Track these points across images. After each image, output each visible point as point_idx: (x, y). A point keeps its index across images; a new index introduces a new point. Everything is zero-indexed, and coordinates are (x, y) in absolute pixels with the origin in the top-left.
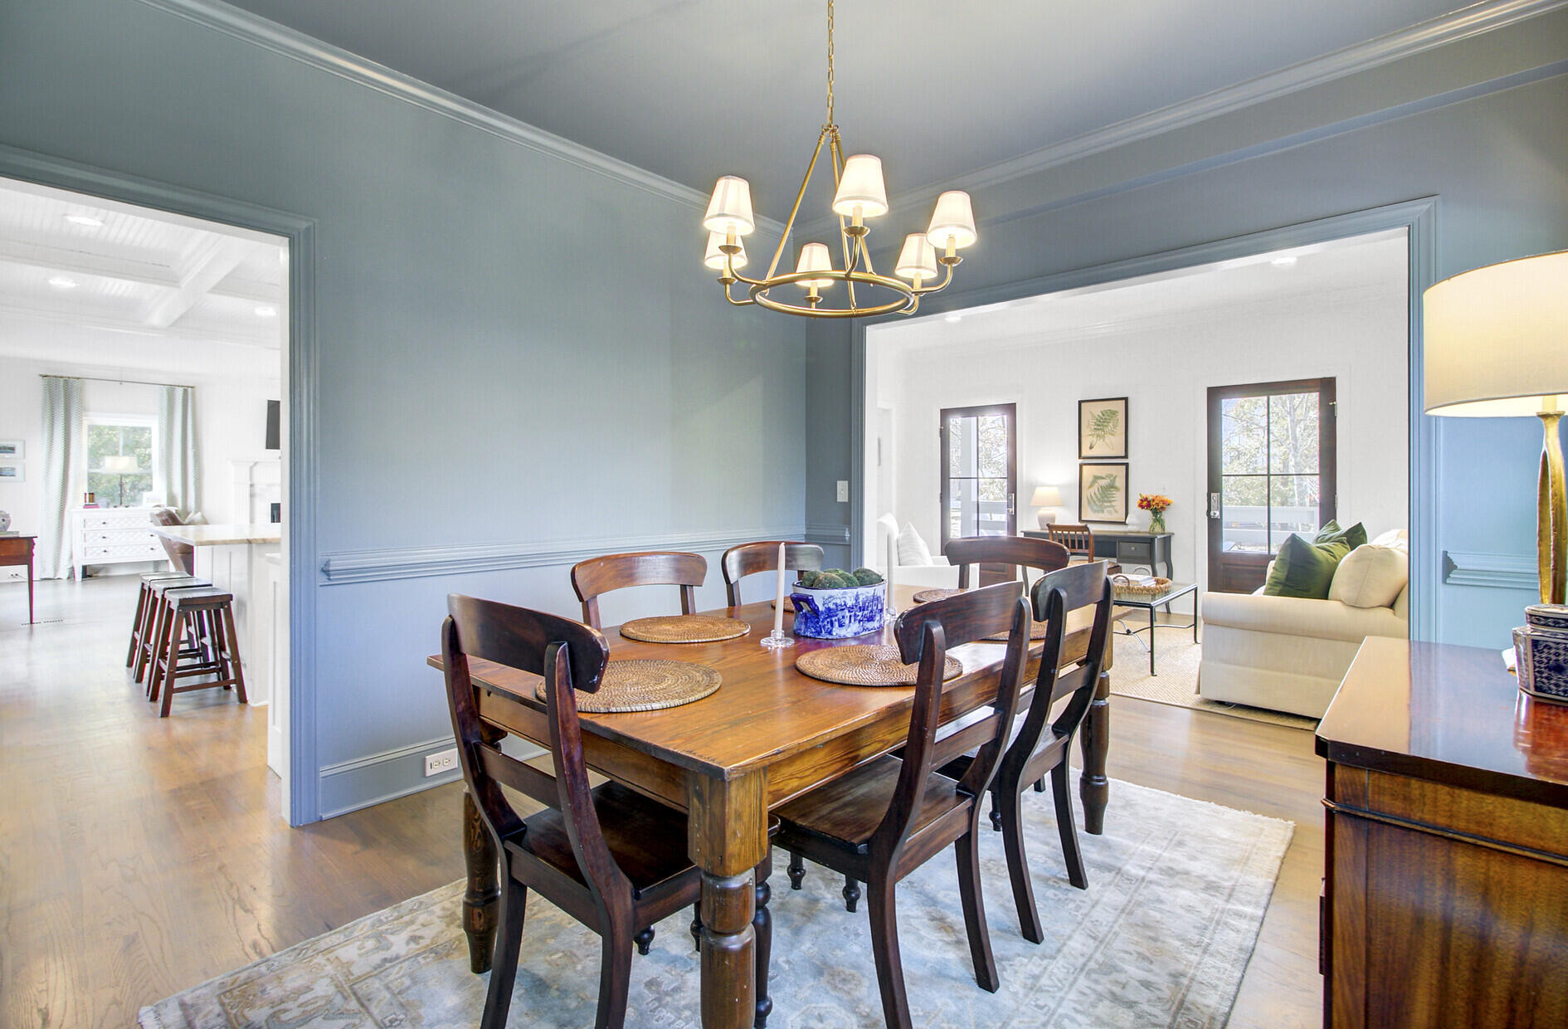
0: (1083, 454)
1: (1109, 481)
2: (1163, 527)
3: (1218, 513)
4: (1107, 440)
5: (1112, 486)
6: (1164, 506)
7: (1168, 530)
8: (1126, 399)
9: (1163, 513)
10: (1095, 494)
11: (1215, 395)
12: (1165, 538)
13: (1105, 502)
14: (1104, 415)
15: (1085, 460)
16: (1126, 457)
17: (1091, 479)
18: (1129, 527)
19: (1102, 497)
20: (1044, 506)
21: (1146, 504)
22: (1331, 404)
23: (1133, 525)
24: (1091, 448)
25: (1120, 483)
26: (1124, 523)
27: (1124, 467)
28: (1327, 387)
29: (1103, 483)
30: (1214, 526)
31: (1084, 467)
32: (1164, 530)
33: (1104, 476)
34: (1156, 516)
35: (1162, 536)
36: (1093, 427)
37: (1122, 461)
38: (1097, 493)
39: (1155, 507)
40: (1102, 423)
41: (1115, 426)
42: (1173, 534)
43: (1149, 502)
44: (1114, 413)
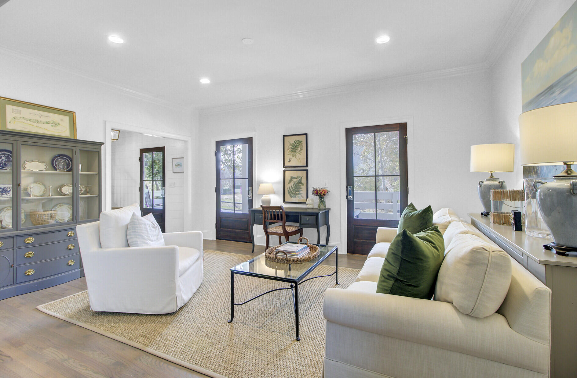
0: (286, 165)
1: (298, 180)
2: (324, 205)
3: (352, 197)
4: (297, 157)
5: (300, 183)
6: (325, 193)
7: (327, 207)
8: (306, 135)
9: (325, 197)
10: (291, 187)
11: (350, 132)
12: (326, 211)
13: (297, 191)
14: (295, 143)
15: (287, 168)
16: (307, 166)
17: (290, 178)
18: (308, 206)
19: (295, 189)
20: (265, 195)
21: (316, 192)
22: (405, 137)
23: (310, 204)
24: (289, 161)
25: (304, 181)
26: (305, 203)
27: (306, 172)
28: (402, 128)
29: (295, 180)
30: (350, 204)
31: (286, 172)
32: (325, 207)
33: (296, 177)
34: (321, 200)
35: (325, 211)
36: (290, 150)
37: (304, 168)
38: (292, 186)
39: (321, 194)
40: (294, 148)
41: (301, 149)
42: (330, 209)
43: (317, 191)
44: (301, 142)
